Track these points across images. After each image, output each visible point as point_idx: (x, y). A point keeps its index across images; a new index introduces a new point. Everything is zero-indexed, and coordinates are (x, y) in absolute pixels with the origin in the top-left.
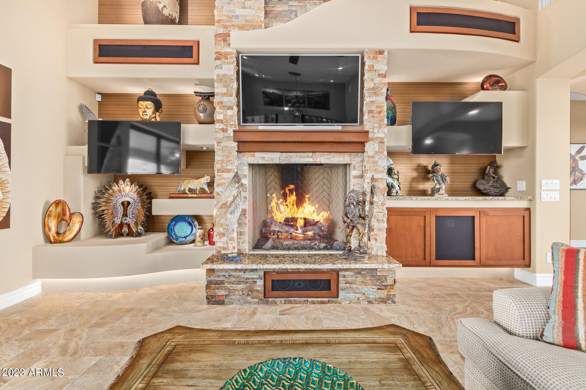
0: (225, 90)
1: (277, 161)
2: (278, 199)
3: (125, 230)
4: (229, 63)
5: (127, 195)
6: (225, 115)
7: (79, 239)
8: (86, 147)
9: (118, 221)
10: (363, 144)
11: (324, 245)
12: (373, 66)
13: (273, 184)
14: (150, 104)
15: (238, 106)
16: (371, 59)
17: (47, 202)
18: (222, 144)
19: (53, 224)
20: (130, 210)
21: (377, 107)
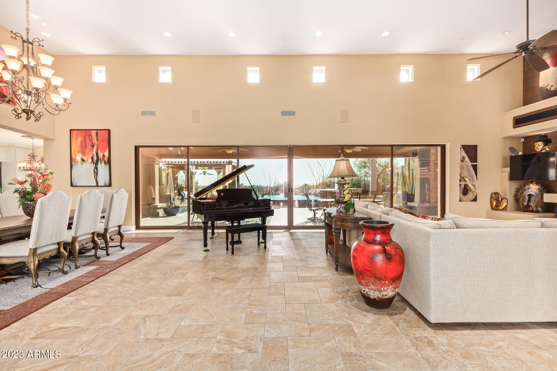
3: (530, 209)
5: (532, 191)
9: (526, 204)
14: (541, 143)
19: (494, 202)
20: (533, 198)
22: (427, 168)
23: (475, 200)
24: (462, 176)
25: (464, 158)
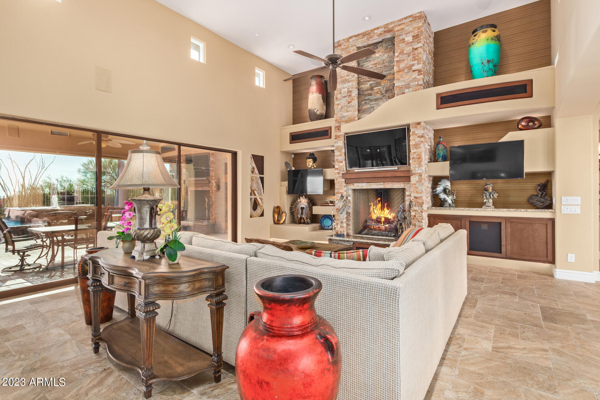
0: (339, 153)
1: (365, 188)
2: (374, 206)
3: (302, 221)
4: (341, 140)
5: (303, 204)
6: (339, 166)
7: (285, 223)
8: (287, 182)
9: (299, 216)
10: (409, 177)
11: (393, 234)
12: (414, 131)
14: (311, 160)
15: (345, 160)
16: (414, 128)
17: (274, 207)
18: (338, 180)
19: (276, 216)
20: (304, 211)
21: (417, 155)
22: (206, 179)
23: (262, 215)
24: (253, 189)
25: (253, 168)
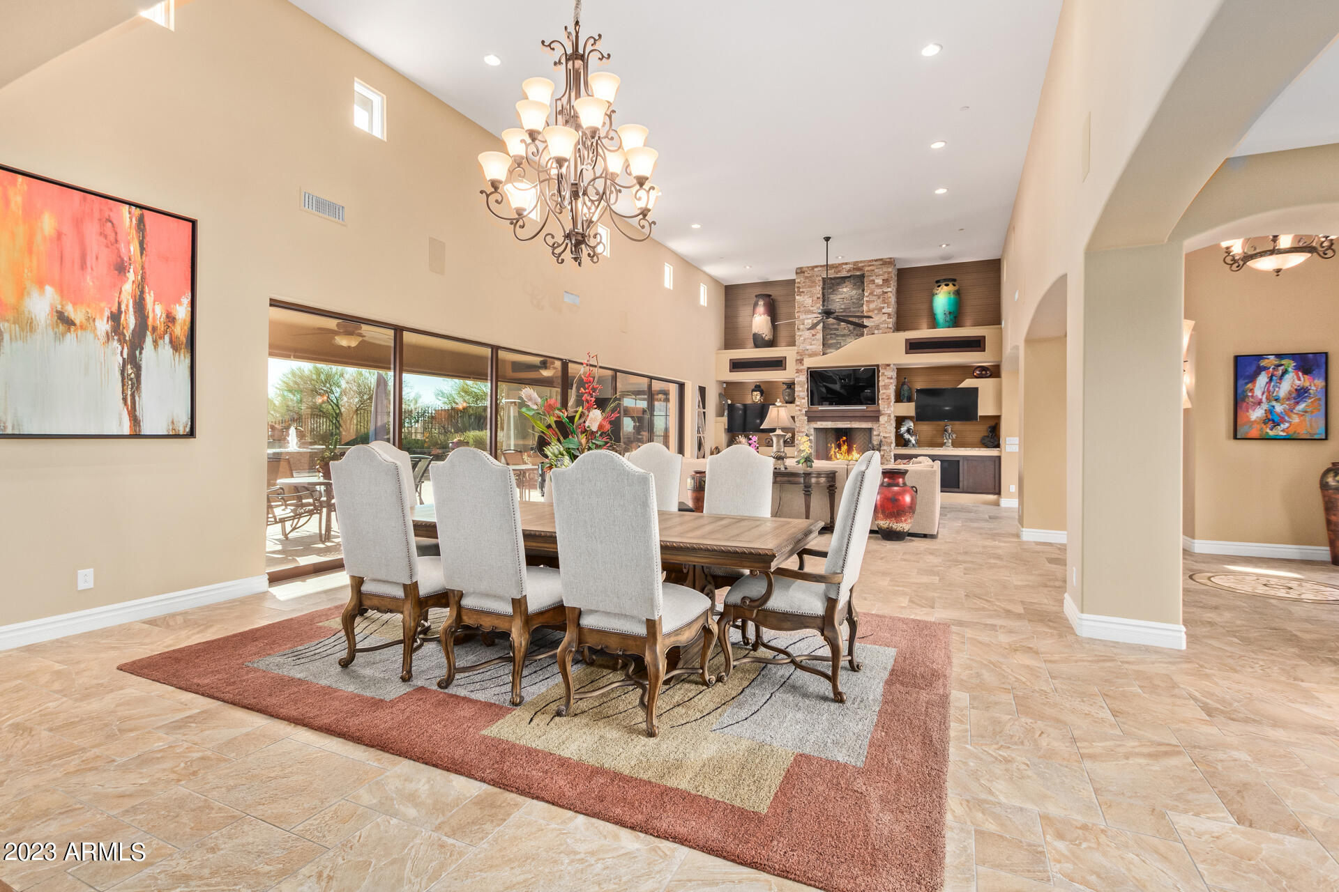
0: (801, 389)
1: (829, 426)
2: (836, 449)
4: (803, 375)
6: (801, 402)
12: (884, 373)
13: (830, 438)
14: (758, 393)
15: (808, 396)
16: (882, 369)
18: (800, 418)
21: (886, 396)
24: (698, 426)
25: (698, 402)
